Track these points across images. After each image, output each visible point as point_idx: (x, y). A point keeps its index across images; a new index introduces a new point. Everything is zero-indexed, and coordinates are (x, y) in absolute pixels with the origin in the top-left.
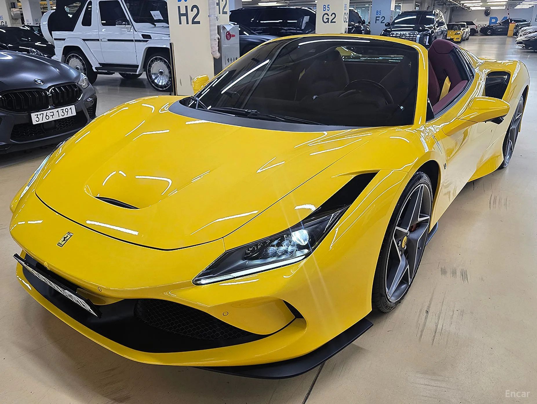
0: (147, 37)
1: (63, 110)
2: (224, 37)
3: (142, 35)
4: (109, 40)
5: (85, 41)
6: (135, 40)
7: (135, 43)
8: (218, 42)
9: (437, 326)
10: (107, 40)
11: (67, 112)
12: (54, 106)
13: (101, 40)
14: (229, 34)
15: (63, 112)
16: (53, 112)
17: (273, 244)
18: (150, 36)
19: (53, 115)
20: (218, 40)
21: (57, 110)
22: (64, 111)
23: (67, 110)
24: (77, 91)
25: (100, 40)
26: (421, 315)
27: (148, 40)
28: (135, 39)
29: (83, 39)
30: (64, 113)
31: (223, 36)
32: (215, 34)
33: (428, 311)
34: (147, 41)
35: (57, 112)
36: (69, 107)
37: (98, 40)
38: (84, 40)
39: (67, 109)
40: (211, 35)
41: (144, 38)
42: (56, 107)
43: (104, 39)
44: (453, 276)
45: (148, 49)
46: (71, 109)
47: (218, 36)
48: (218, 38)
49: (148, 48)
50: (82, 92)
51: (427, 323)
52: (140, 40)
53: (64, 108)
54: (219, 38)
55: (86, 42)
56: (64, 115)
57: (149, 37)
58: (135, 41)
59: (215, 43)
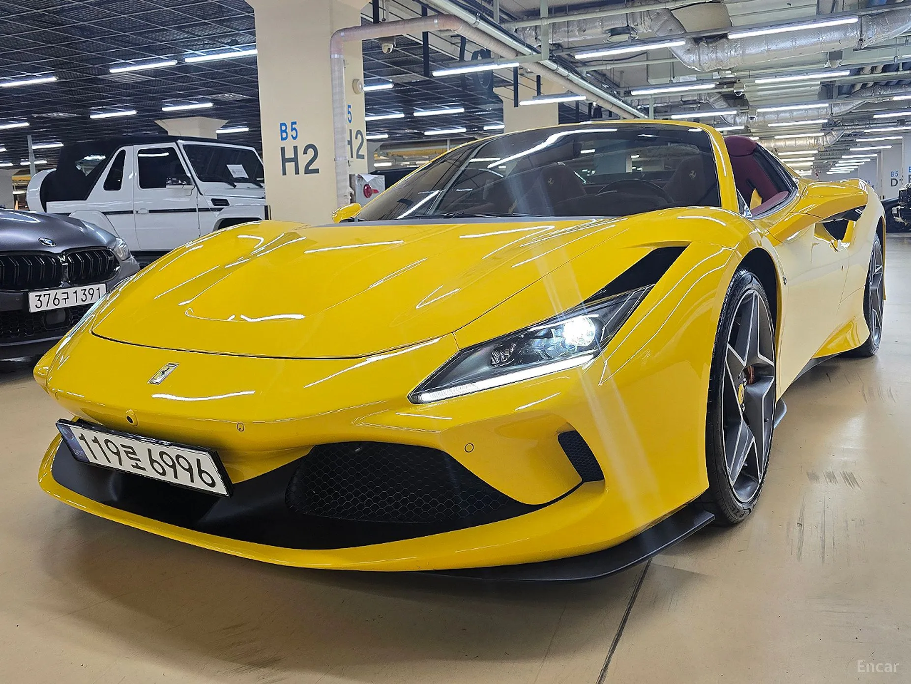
0: (220, 203)
1: (85, 290)
2: (361, 192)
3: (213, 200)
4: (151, 211)
5: (107, 216)
6: (199, 209)
7: (198, 214)
8: (351, 199)
9: (824, 541)
10: (147, 212)
11: (92, 295)
12: (69, 283)
13: (137, 212)
14: (369, 187)
15: (84, 294)
16: (67, 293)
17: (539, 335)
18: (226, 200)
19: (66, 297)
20: (351, 196)
21: (74, 289)
22: (87, 293)
23: (91, 292)
24: (111, 261)
25: (135, 212)
26: (791, 529)
27: (223, 208)
28: (199, 207)
29: (102, 212)
30: (86, 295)
31: (359, 191)
32: (346, 187)
33: (802, 524)
34: (221, 209)
35: (74, 293)
36: (95, 287)
37: (132, 212)
38: (105, 213)
39: (92, 289)
40: (338, 189)
41: (215, 205)
42: (72, 286)
43: (142, 210)
44: (831, 481)
45: (223, 221)
46: (98, 289)
47: (351, 190)
48: (351, 194)
49: (221, 221)
50: (119, 263)
51: (805, 538)
52: (208, 209)
53: (87, 287)
54: (353, 193)
55: (109, 216)
56: (86, 300)
57: (225, 203)
58: (199, 211)
59: (345, 202)
